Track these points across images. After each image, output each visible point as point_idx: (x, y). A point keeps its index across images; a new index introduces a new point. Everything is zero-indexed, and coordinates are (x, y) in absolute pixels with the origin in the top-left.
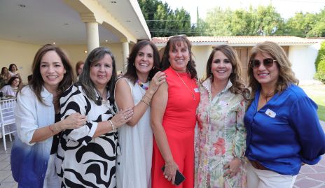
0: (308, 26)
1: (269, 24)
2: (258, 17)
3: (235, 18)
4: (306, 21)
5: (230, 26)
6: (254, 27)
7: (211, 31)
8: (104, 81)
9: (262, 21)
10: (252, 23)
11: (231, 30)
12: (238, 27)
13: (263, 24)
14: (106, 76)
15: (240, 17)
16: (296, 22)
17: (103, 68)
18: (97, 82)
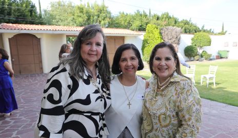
0: (129, 23)
1: (104, 19)
2: (96, 13)
3: (77, 13)
4: (128, 19)
5: (73, 19)
6: (93, 21)
7: (57, 22)
8: (94, 59)
9: (99, 17)
10: (91, 17)
11: (75, 22)
12: (81, 20)
13: (100, 19)
14: (96, 55)
15: (82, 12)
16: (122, 19)
17: (95, 48)
18: (87, 60)
